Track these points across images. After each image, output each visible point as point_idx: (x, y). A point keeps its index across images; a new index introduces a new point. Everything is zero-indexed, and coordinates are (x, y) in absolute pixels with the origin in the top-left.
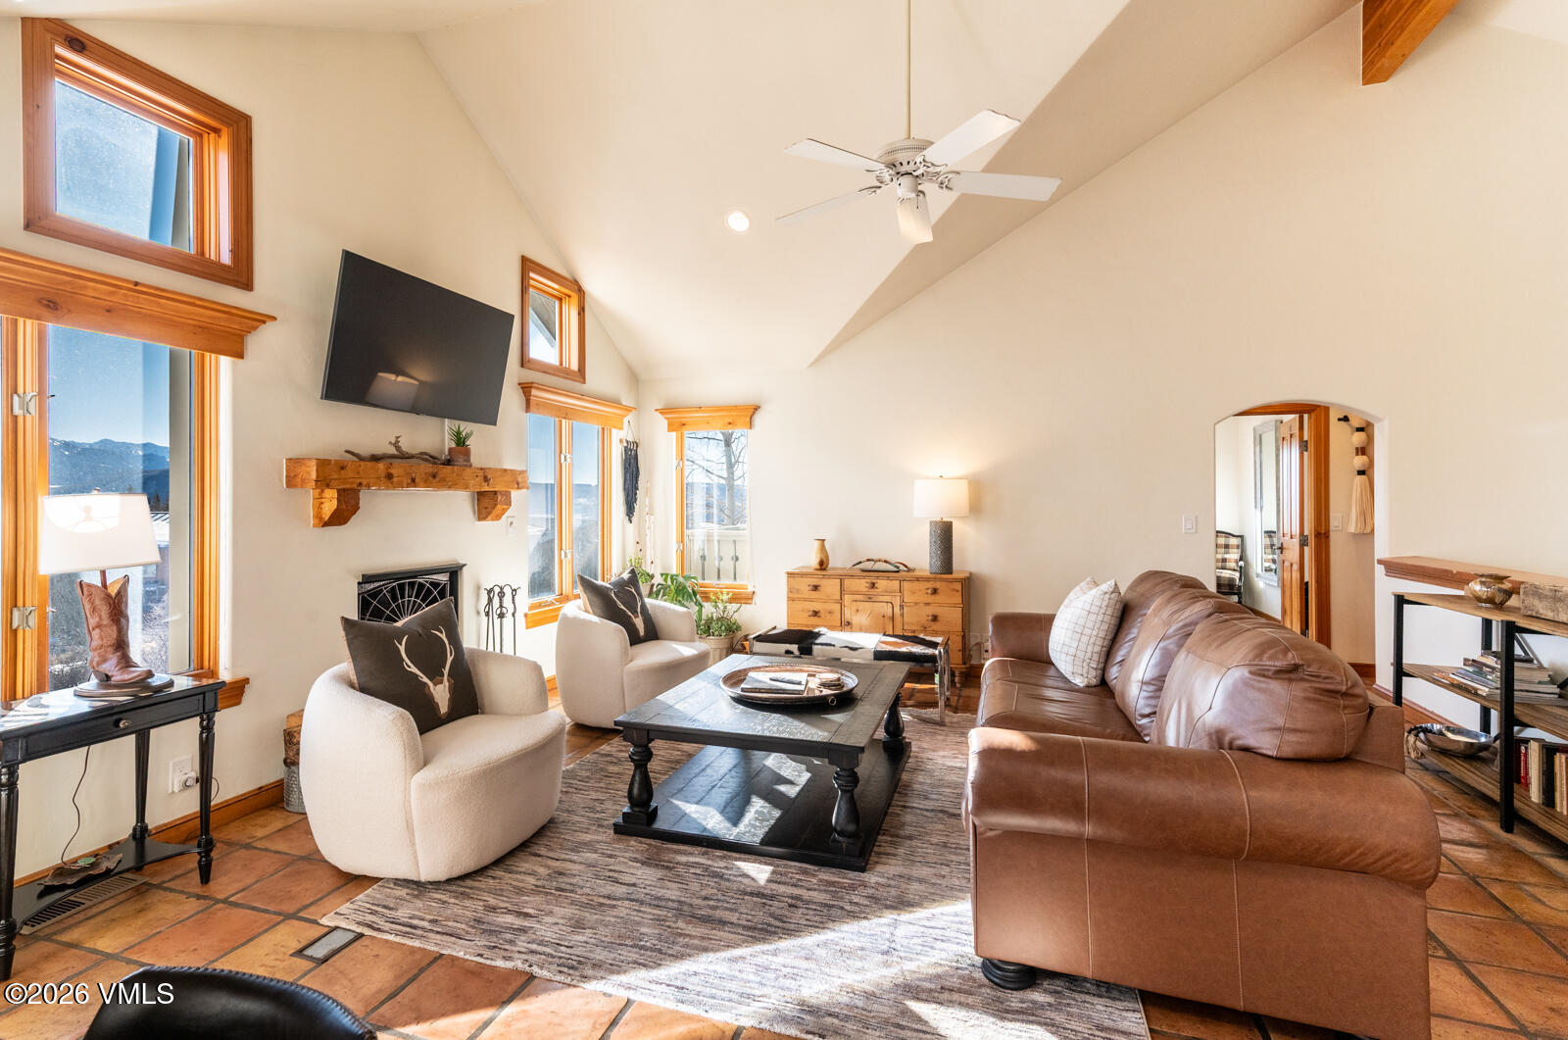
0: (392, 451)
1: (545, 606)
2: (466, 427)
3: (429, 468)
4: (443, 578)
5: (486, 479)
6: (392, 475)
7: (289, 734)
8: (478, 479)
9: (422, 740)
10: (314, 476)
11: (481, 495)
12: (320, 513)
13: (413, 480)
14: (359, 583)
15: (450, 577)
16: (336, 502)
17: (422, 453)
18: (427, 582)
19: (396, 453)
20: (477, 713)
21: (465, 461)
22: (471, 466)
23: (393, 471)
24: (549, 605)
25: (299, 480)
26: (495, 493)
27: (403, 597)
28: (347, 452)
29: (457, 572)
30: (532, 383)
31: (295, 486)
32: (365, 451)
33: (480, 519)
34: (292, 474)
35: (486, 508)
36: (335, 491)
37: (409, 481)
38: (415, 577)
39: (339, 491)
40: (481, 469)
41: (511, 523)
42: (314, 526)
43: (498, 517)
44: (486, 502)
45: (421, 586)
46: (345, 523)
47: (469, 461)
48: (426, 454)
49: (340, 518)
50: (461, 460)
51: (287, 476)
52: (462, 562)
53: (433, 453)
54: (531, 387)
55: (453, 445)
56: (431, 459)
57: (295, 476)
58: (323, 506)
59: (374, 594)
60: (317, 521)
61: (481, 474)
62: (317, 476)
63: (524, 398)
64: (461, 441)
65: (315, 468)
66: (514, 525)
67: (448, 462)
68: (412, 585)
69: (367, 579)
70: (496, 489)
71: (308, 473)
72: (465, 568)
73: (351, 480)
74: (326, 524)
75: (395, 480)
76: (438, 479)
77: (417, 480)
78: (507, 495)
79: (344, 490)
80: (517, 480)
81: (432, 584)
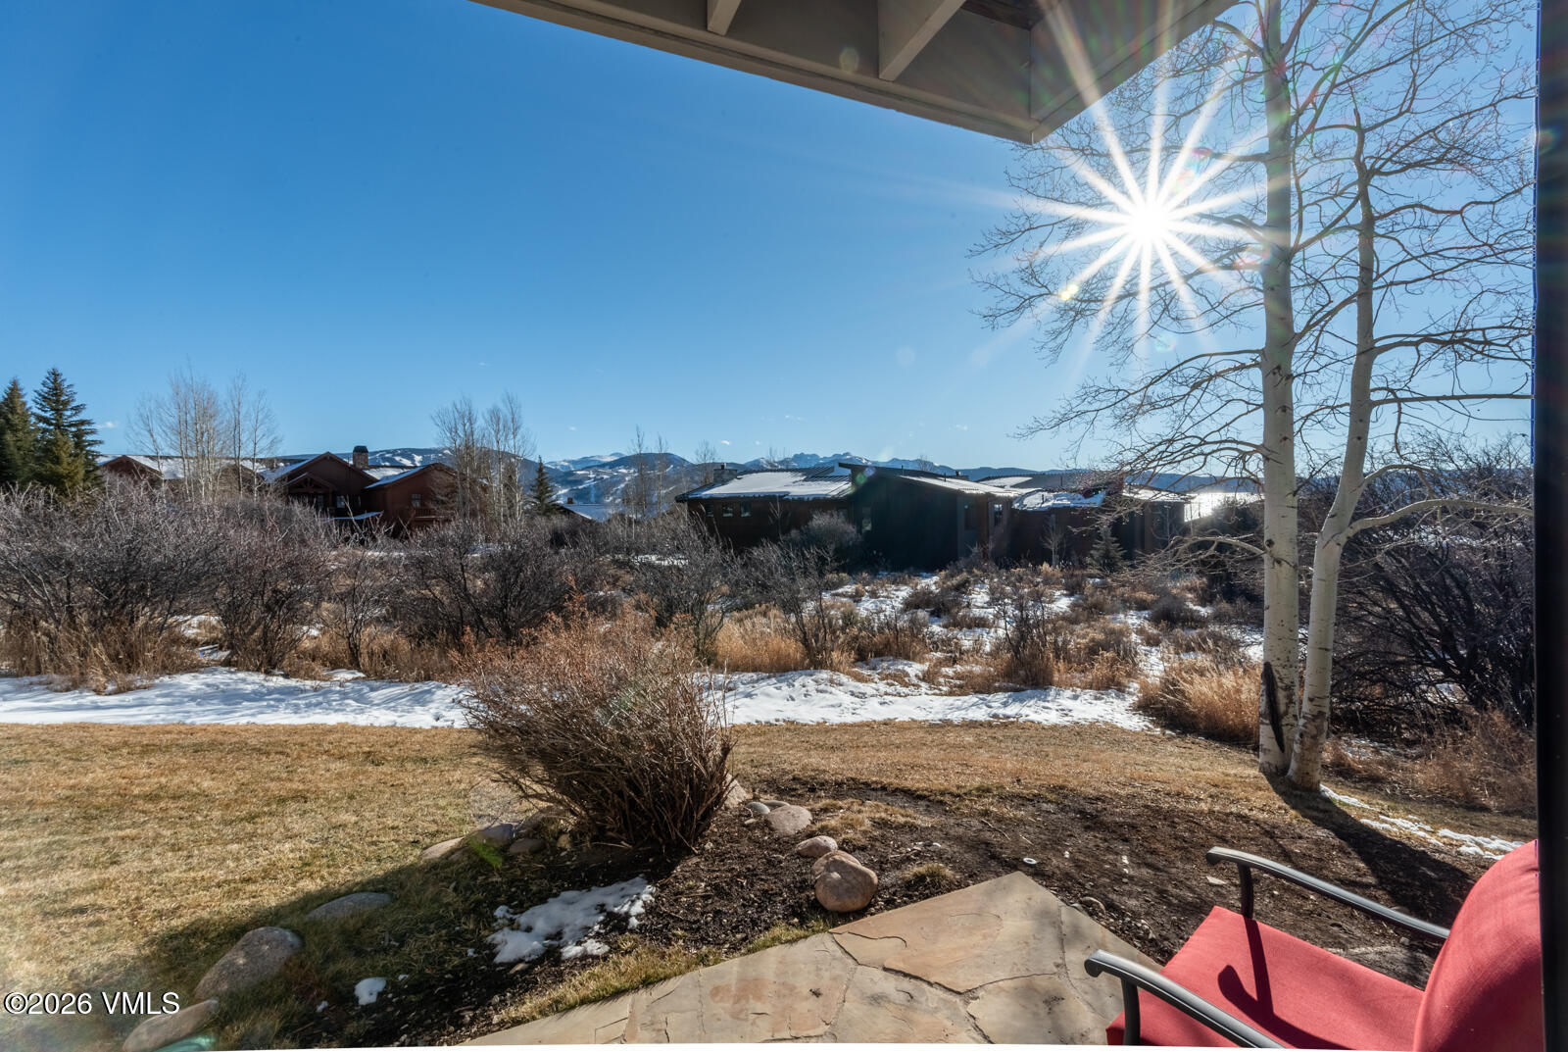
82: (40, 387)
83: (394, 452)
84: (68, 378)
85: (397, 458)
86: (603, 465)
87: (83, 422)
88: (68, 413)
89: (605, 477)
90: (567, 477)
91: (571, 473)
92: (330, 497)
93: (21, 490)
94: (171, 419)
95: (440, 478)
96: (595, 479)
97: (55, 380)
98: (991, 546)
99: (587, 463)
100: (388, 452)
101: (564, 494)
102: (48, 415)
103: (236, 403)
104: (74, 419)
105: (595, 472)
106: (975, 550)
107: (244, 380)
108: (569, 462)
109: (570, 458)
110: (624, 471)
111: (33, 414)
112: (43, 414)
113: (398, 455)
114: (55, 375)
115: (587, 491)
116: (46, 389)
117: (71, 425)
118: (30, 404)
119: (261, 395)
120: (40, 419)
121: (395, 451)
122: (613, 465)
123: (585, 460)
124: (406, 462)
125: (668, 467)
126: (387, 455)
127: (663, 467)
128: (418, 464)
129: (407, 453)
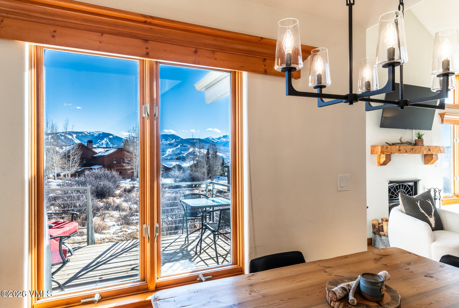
0: (399, 142)
1: (449, 198)
2: (422, 132)
3: (410, 147)
4: (412, 184)
5: (429, 150)
6: (400, 149)
7: (374, 225)
8: (427, 150)
9: (433, 233)
10: (380, 151)
11: (425, 156)
12: (379, 161)
13: (406, 151)
14: (389, 183)
15: (414, 184)
16: (385, 158)
17: (407, 142)
18: (407, 185)
19: (400, 142)
20: (443, 230)
21: (422, 144)
22: (424, 145)
23: (400, 148)
24: (450, 198)
25: (375, 152)
26: (432, 155)
27: (400, 189)
28: (386, 143)
29: (417, 182)
30: (445, 113)
31: (374, 154)
32: (390, 142)
33: (425, 164)
34: (373, 150)
35: (428, 160)
36: (385, 155)
37: (405, 151)
38: (404, 183)
39: (386, 155)
40: (428, 146)
41: (436, 166)
42: (378, 165)
43: (433, 163)
44: (428, 158)
45: (405, 186)
46: (386, 165)
47: (423, 144)
48: (408, 142)
49: (385, 164)
50: (420, 144)
51: (371, 151)
52: (419, 179)
53: (411, 142)
54: (444, 115)
55: (417, 138)
56: (410, 143)
57: (374, 151)
58: (380, 160)
59: (392, 188)
60: (378, 164)
61: (428, 148)
62: (381, 151)
63: (441, 119)
64: (420, 137)
65: (380, 149)
66: (437, 166)
67: (415, 144)
68: (403, 185)
69: (391, 182)
70: (433, 153)
71: (378, 150)
72: (420, 181)
73: (390, 152)
74: (381, 165)
75: (401, 151)
76: (414, 150)
77: (407, 151)
78: (437, 155)
79: (387, 155)
80: (439, 149)
81: (409, 185)
92: (82, 159)
124: (70, 137)
125: (173, 140)
126: (63, 134)
127: (171, 140)
128: (75, 138)
129: (71, 133)
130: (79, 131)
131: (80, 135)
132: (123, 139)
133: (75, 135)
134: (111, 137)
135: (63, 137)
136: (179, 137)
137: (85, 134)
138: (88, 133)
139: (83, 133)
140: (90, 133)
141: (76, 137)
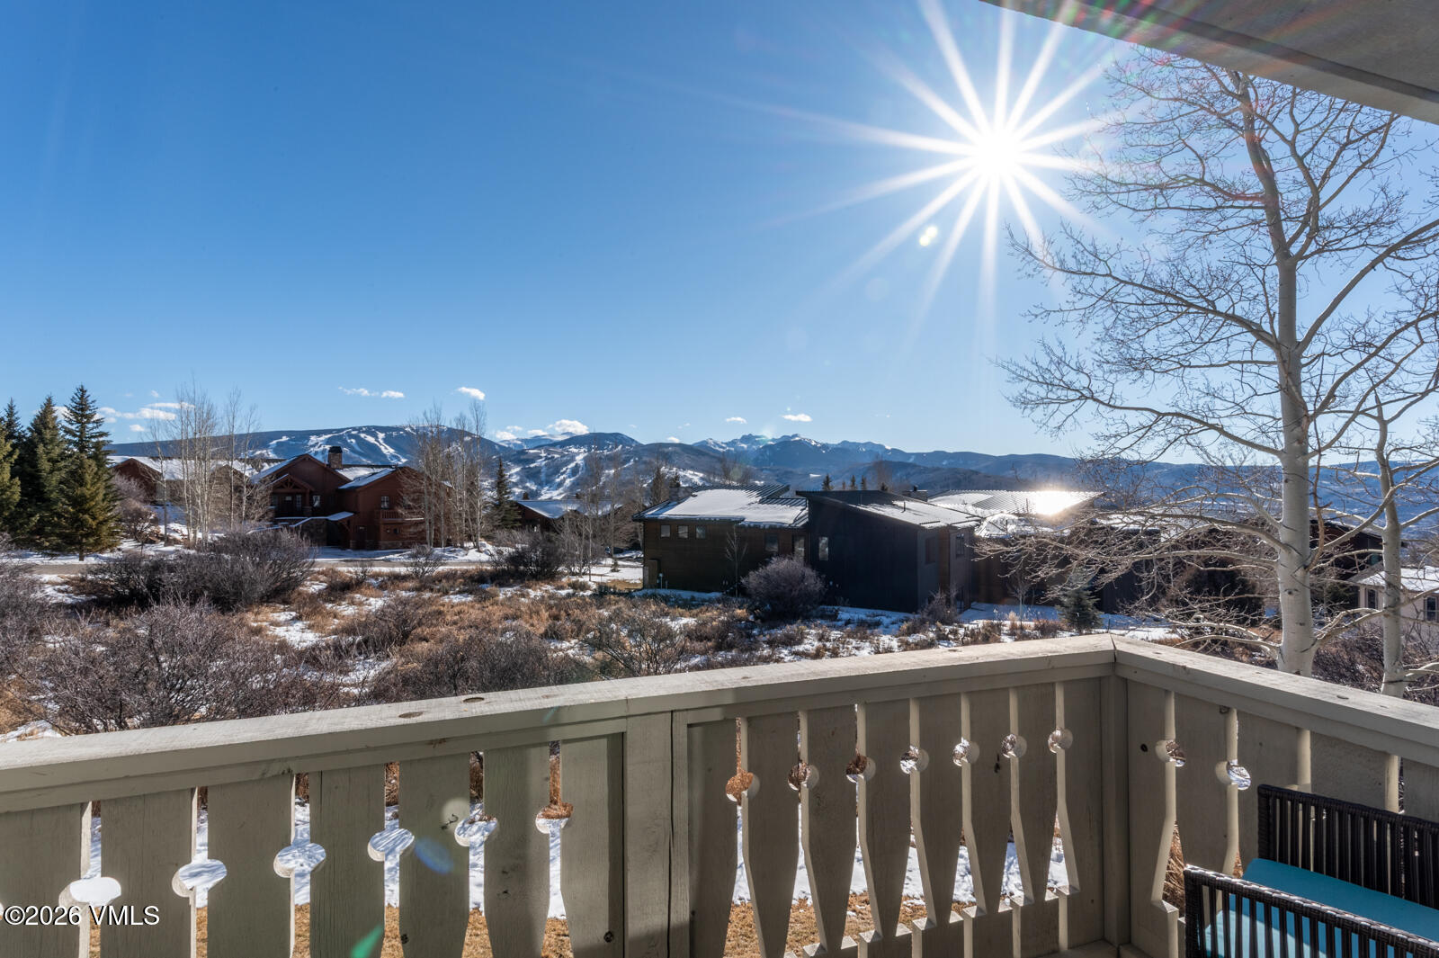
82: (69, 403)
83: (360, 430)
84: (92, 395)
85: (362, 435)
86: (555, 444)
87: (102, 434)
88: (90, 426)
89: (556, 456)
90: (518, 455)
91: (523, 452)
92: (308, 496)
93: (86, 616)
94: (175, 431)
95: (407, 483)
96: (547, 458)
97: (82, 396)
98: (954, 593)
99: (538, 442)
100: (354, 429)
101: (517, 473)
102: (73, 427)
103: (231, 418)
104: (95, 431)
105: (546, 451)
106: (938, 596)
107: (239, 396)
108: (522, 440)
109: (523, 438)
110: (575, 450)
111: (63, 427)
112: (70, 426)
113: (363, 432)
114: (83, 391)
115: (538, 470)
116: (74, 405)
117: (92, 437)
118: (61, 418)
119: (252, 409)
120: (68, 431)
121: (361, 428)
122: (563, 444)
123: (537, 438)
124: (371, 439)
125: (617, 447)
126: (353, 433)
127: (612, 447)
128: (381, 442)
129: (372, 431)
130: (390, 425)
131: (394, 434)
132: (497, 445)
133: (381, 435)
134: (467, 439)
135: (353, 441)
136: (633, 440)
137: (406, 432)
138: (412, 429)
139: (402, 429)
140: (417, 431)
141: (386, 440)
